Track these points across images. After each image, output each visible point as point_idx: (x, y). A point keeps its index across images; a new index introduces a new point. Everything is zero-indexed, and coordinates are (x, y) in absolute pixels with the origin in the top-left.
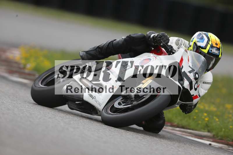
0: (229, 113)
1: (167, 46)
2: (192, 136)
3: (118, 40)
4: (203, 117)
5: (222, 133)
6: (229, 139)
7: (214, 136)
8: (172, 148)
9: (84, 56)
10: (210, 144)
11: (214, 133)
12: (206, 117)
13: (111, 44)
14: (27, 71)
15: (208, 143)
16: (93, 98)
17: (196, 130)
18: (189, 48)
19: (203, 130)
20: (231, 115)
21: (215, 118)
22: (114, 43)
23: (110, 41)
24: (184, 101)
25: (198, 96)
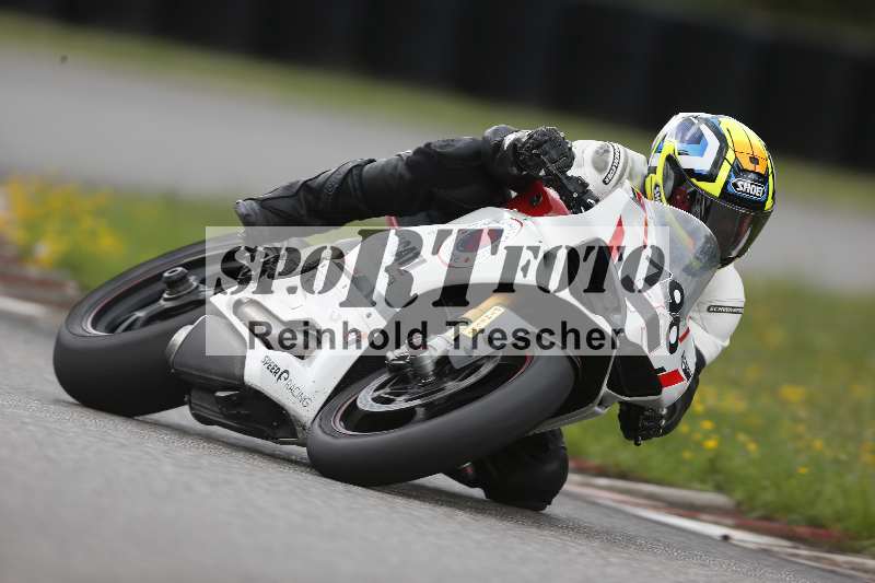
0: (796, 420)
1: (565, 181)
2: (655, 508)
3: (381, 160)
4: (698, 436)
5: (769, 496)
6: (795, 517)
7: (739, 504)
8: (582, 554)
9: (256, 214)
10: (726, 538)
11: (739, 495)
12: (707, 436)
13: (355, 177)
14: (33, 271)
15: (717, 531)
16: (280, 377)
17: (671, 485)
18: (646, 177)
19: (699, 486)
20: (801, 428)
21: (742, 437)
22: (367, 171)
23: (351, 165)
24: (628, 393)
25: (683, 375)
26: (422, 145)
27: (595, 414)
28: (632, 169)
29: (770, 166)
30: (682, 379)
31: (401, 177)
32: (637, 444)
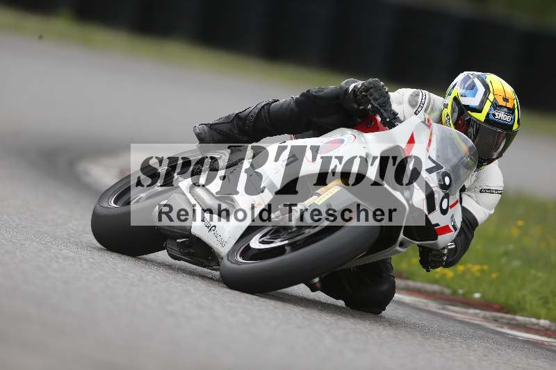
3: (282, 100)
13: (266, 111)
16: (210, 230)
18: (442, 110)
22: (273, 107)
23: (264, 104)
25: (452, 229)
26: (305, 91)
27: (398, 252)
28: (433, 105)
29: (515, 103)
30: (452, 231)
31: (292, 110)
32: (428, 271)
